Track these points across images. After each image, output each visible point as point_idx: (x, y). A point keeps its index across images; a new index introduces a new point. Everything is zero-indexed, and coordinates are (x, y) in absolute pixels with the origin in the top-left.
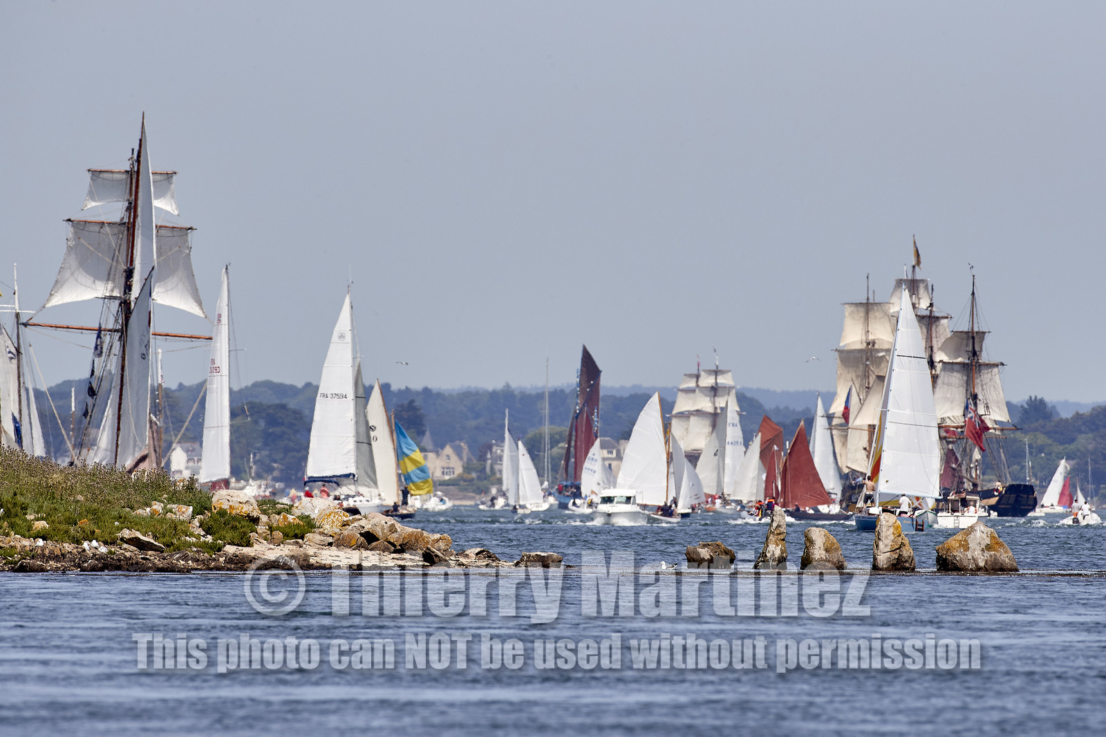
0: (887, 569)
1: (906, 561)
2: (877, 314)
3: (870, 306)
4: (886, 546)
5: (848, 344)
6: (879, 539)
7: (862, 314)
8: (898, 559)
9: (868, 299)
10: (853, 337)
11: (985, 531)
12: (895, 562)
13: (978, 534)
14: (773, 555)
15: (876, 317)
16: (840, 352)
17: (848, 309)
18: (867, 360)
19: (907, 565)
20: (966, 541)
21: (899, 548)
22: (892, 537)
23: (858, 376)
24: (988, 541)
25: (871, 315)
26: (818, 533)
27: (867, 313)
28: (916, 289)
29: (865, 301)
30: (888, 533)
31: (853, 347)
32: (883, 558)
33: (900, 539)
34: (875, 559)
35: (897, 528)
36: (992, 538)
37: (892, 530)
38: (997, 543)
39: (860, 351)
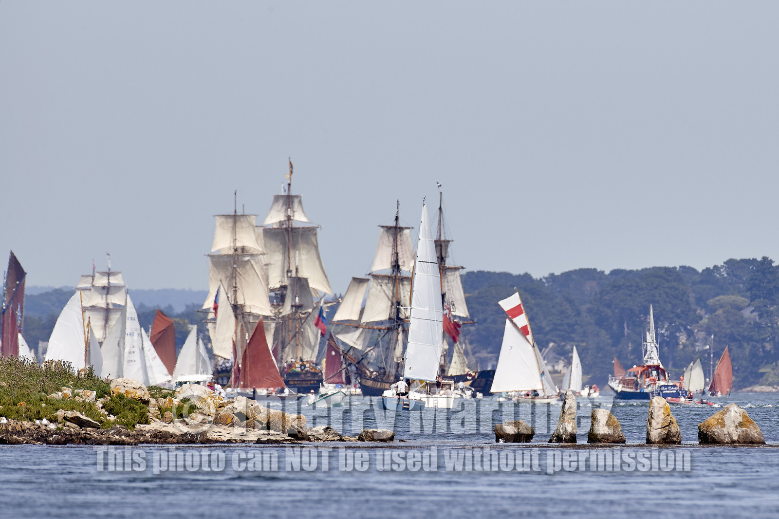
0: (658, 442)
1: (674, 436)
2: (243, 225)
3: (237, 218)
4: (658, 423)
5: (219, 250)
6: (652, 418)
7: (231, 225)
8: (667, 434)
9: (235, 212)
10: (223, 244)
11: (738, 412)
12: (665, 436)
14: (566, 431)
15: (242, 227)
16: (212, 257)
17: (219, 220)
18: (235, 263)
19: (675, 439)
20: (722, 419)
21: (668, 426)
22: (662, 416)
23: (226, 277)
24: (740, 419)
25: (238, 224)
26: (602, 413)
27: (235, 223)
28: (291, 204)
29: (233, 214)
30: (660, 413)
31: (223, 253)
32: (655, 434)
33: (669, 417)
34: (648, 434)
35: (666, 409)
36: (744, 416)
37: (662, 410)
38: (748, 421)
39: (229, 256)
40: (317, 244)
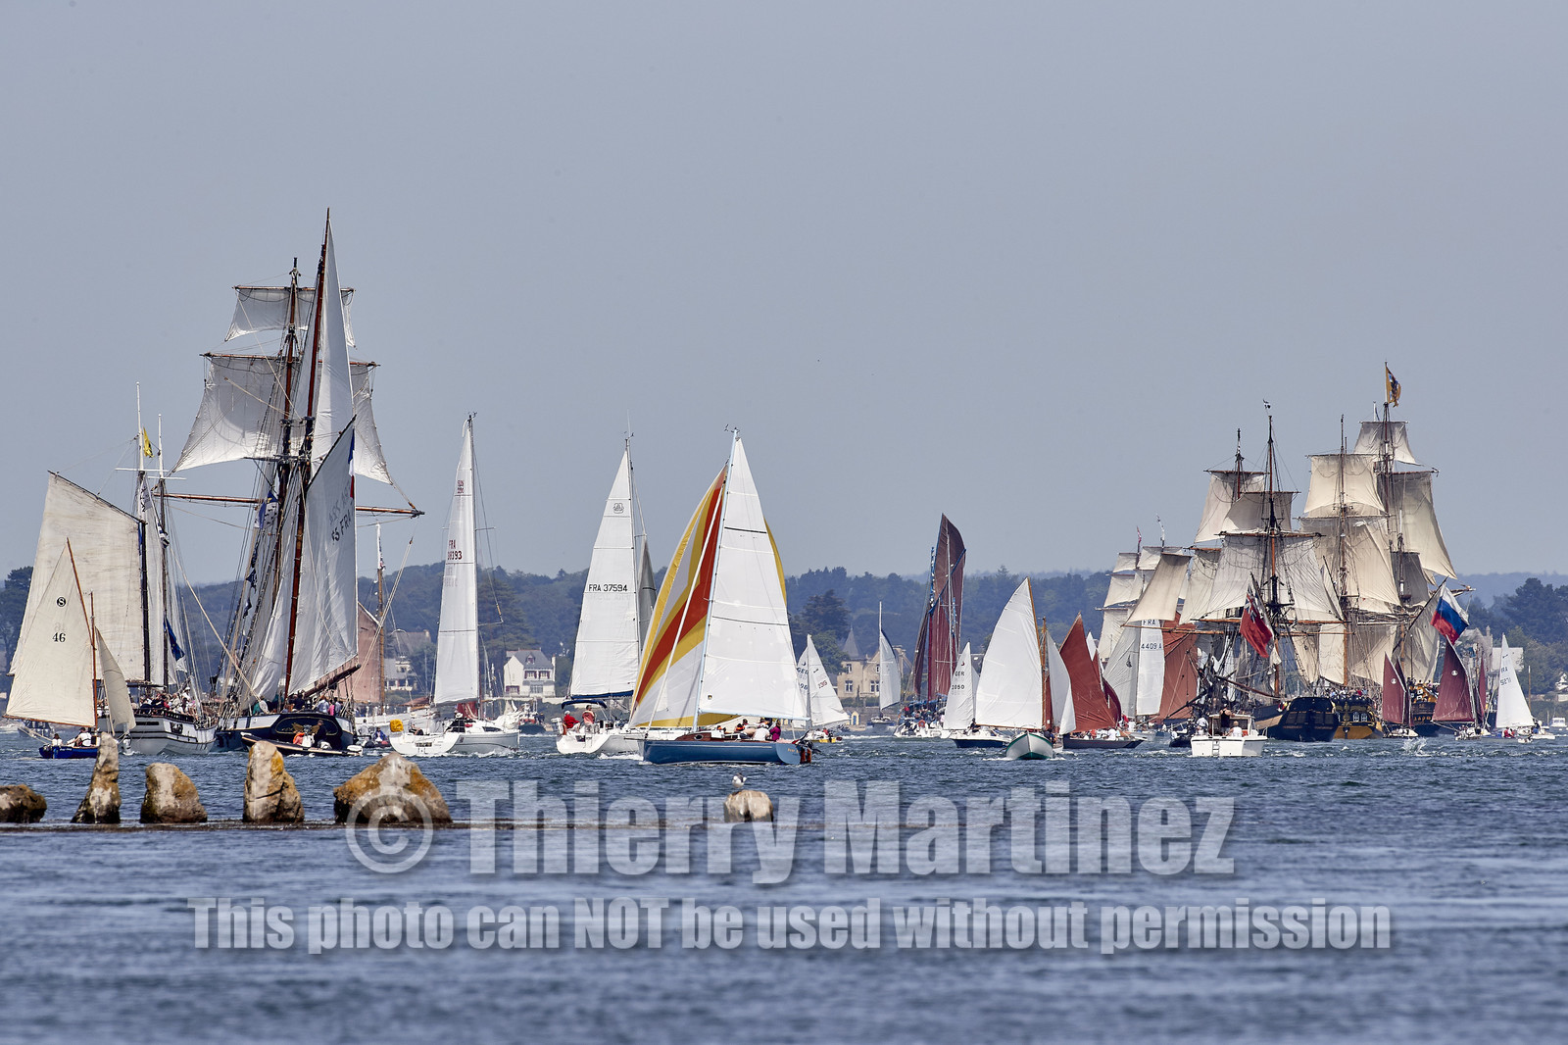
0: (263, 821)
1: (290, 810)
2: (1354, 470)
3: (1345, 459)
4: (261, 788)
5: (1316, 510)
6: (252, 779)
7: (1335, 470)
8: (278, 806)
9: (1342, 449)
10: (1322, 501)
11: (403, 766)
12: (274, 810)
13: (393, 769)
14: (100, 802)
15: (1353, 474)
16: (1305, 520)
17: (1316, 463)
18: (1342, 530)
19: (291, 815)
20: (375, 779)
21: (280, 791)
22: (269, 776)
24: (407, 779)
25: (1347, 470)
26: (164, 770)
27: (1342, 468)
28: (1389, 435)
29: (1339, 452)
30: (264, 769)
31: (1322, 515)
32: (257, 806)
33: (281, 778)
34: (246, 807)
35: (276, 763)
36: (414, 775)
37: (269, 765)
38: (420, 782)
39: (1332, 519)
40: (1431, 500)
